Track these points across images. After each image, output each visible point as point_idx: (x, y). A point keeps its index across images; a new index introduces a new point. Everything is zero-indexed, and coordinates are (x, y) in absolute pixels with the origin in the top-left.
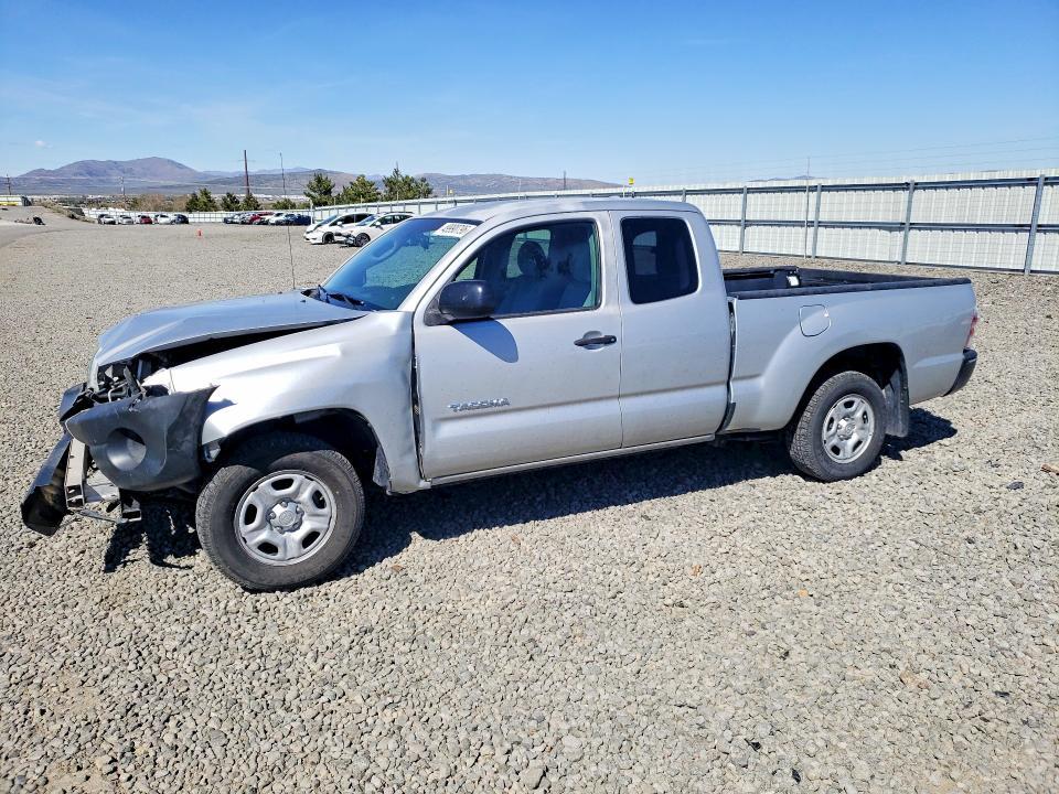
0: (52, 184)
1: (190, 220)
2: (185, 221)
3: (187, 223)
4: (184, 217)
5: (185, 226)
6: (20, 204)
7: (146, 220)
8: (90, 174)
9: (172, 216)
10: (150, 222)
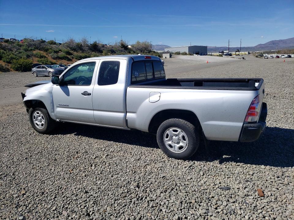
0: (263, 48)
1: (292, 56)
2: (290, 57)
3: (291, 57)
4: (290, 56)
5: (290, 58)
6: (247, 54)
7: (278, 57)
8: (273, 44)
9: (286, 56)
10: (279, 58)
